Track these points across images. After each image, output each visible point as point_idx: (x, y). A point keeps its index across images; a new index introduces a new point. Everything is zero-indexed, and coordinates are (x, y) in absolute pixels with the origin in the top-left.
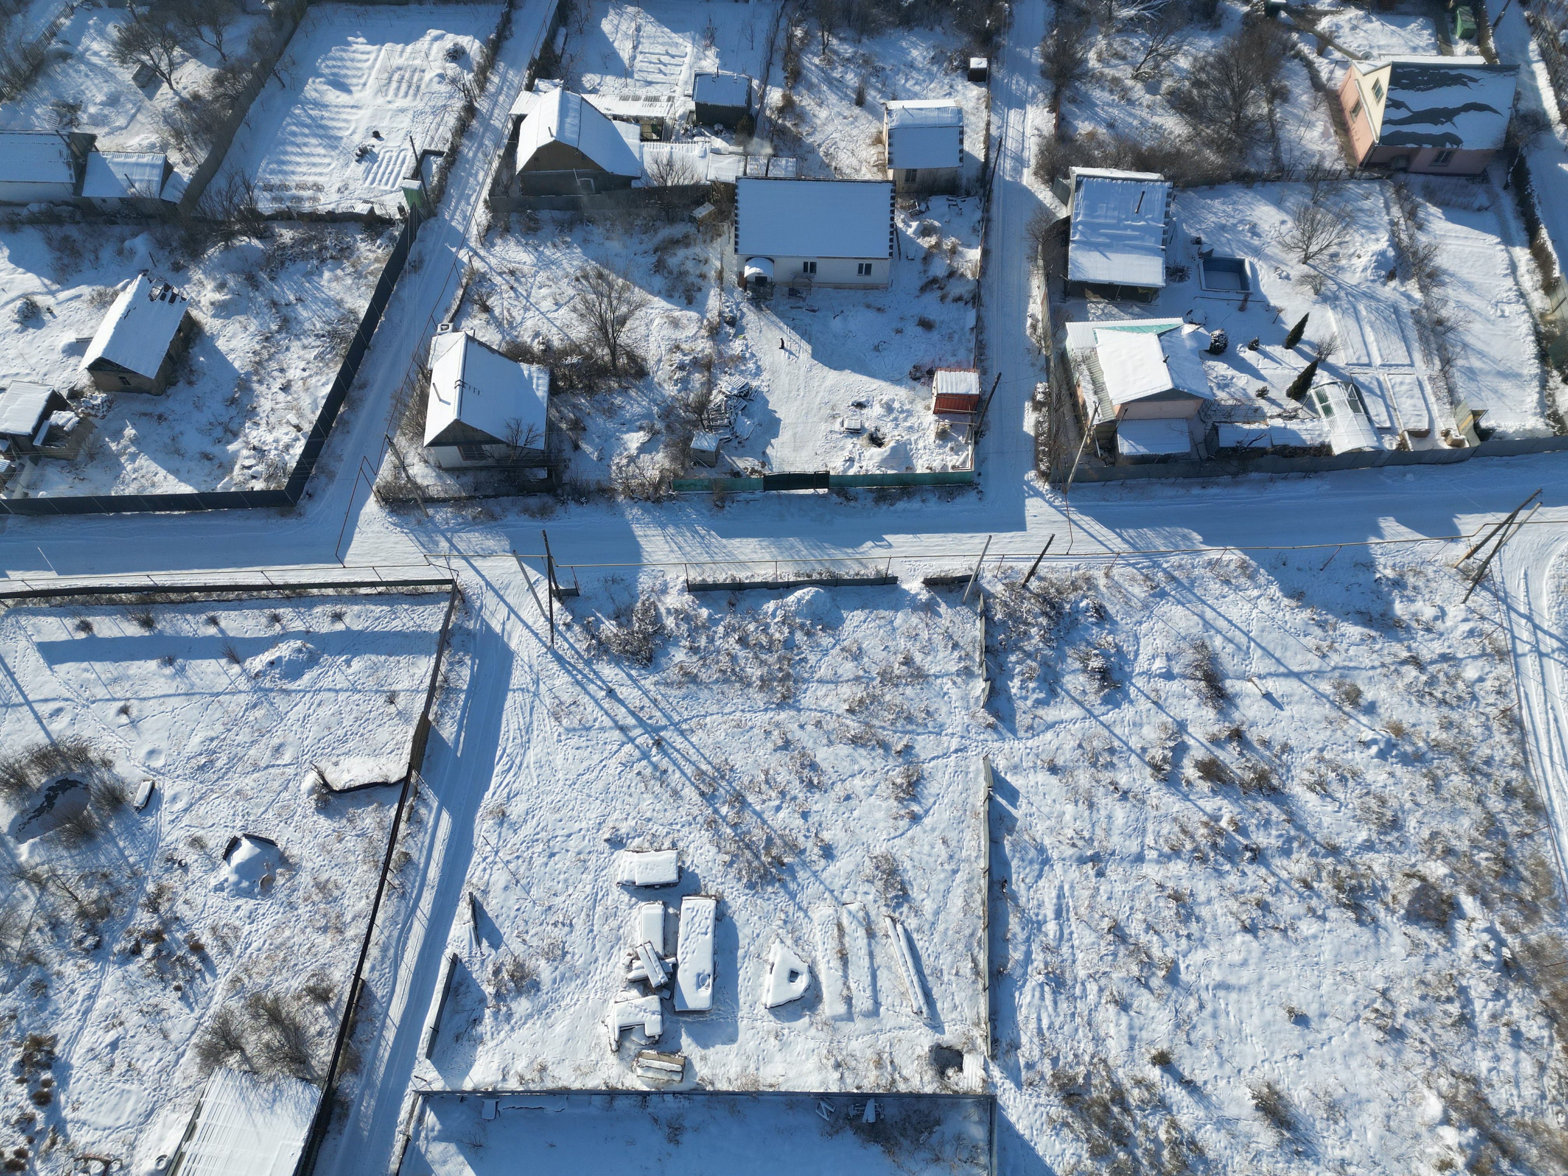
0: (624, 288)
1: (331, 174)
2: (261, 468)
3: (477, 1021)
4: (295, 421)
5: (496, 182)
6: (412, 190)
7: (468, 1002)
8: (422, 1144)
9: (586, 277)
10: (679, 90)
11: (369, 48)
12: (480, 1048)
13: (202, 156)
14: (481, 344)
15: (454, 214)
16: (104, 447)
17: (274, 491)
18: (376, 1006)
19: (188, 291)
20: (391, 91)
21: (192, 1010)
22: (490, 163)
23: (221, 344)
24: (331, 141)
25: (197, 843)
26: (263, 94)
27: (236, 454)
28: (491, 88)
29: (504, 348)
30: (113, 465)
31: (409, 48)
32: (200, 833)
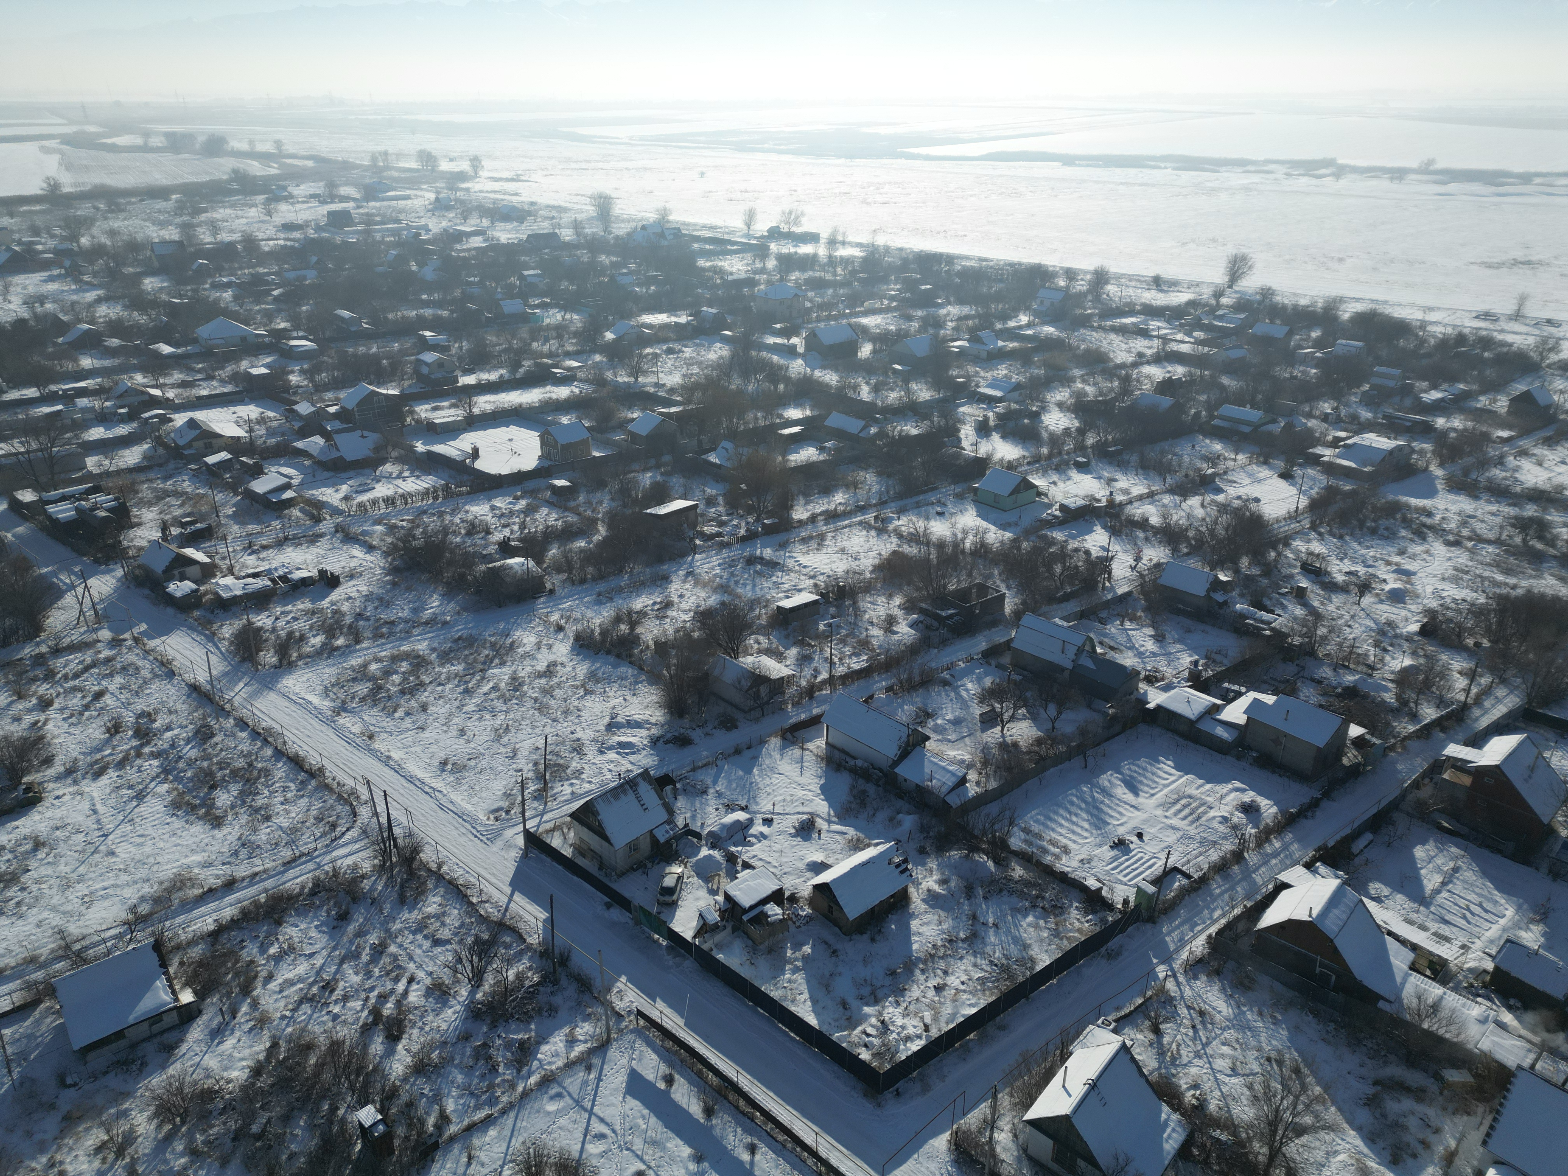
0: (1317, 1099)
1: (1083, 845)
2: (876, 1041)
4: (928, 1020)
5: (1229, 926)
6: (1145, 892)
9: (1280, 1063)
10: (1478, 944)
11: (1173, 771)
13: (993, 784)
14: (1133, 1059)
15: (1173, 931)
16: (783, 949)
17: (873, 1069)
19: (918, 872)
20: (1173, 810)
22: (1233, 908)
23: (914, 924)
24: (1099, 821)
26: (1067, 764)
27: (867, 1017)
28: (1268, 849)
29: (1154, 1077)
30: (778, 966)
31: (1208, 786)
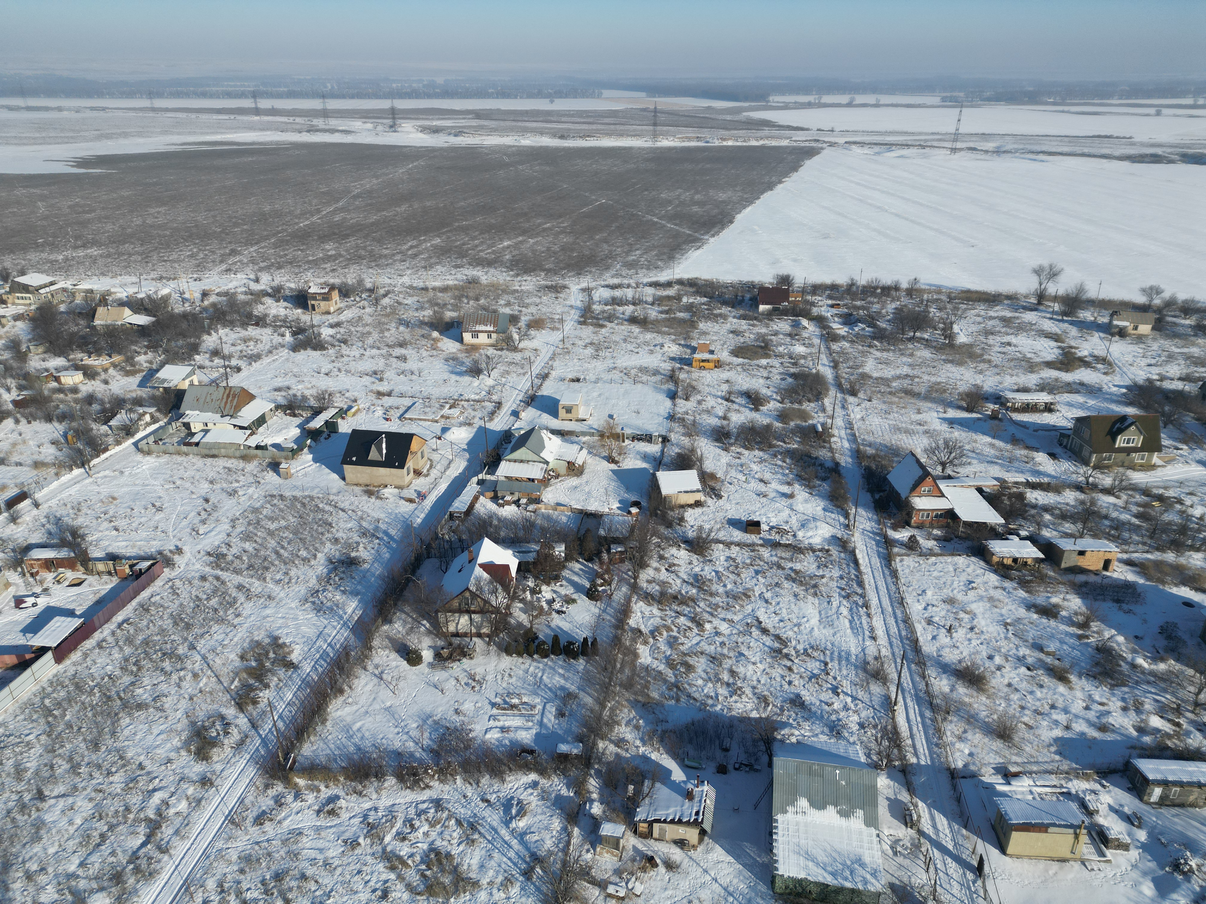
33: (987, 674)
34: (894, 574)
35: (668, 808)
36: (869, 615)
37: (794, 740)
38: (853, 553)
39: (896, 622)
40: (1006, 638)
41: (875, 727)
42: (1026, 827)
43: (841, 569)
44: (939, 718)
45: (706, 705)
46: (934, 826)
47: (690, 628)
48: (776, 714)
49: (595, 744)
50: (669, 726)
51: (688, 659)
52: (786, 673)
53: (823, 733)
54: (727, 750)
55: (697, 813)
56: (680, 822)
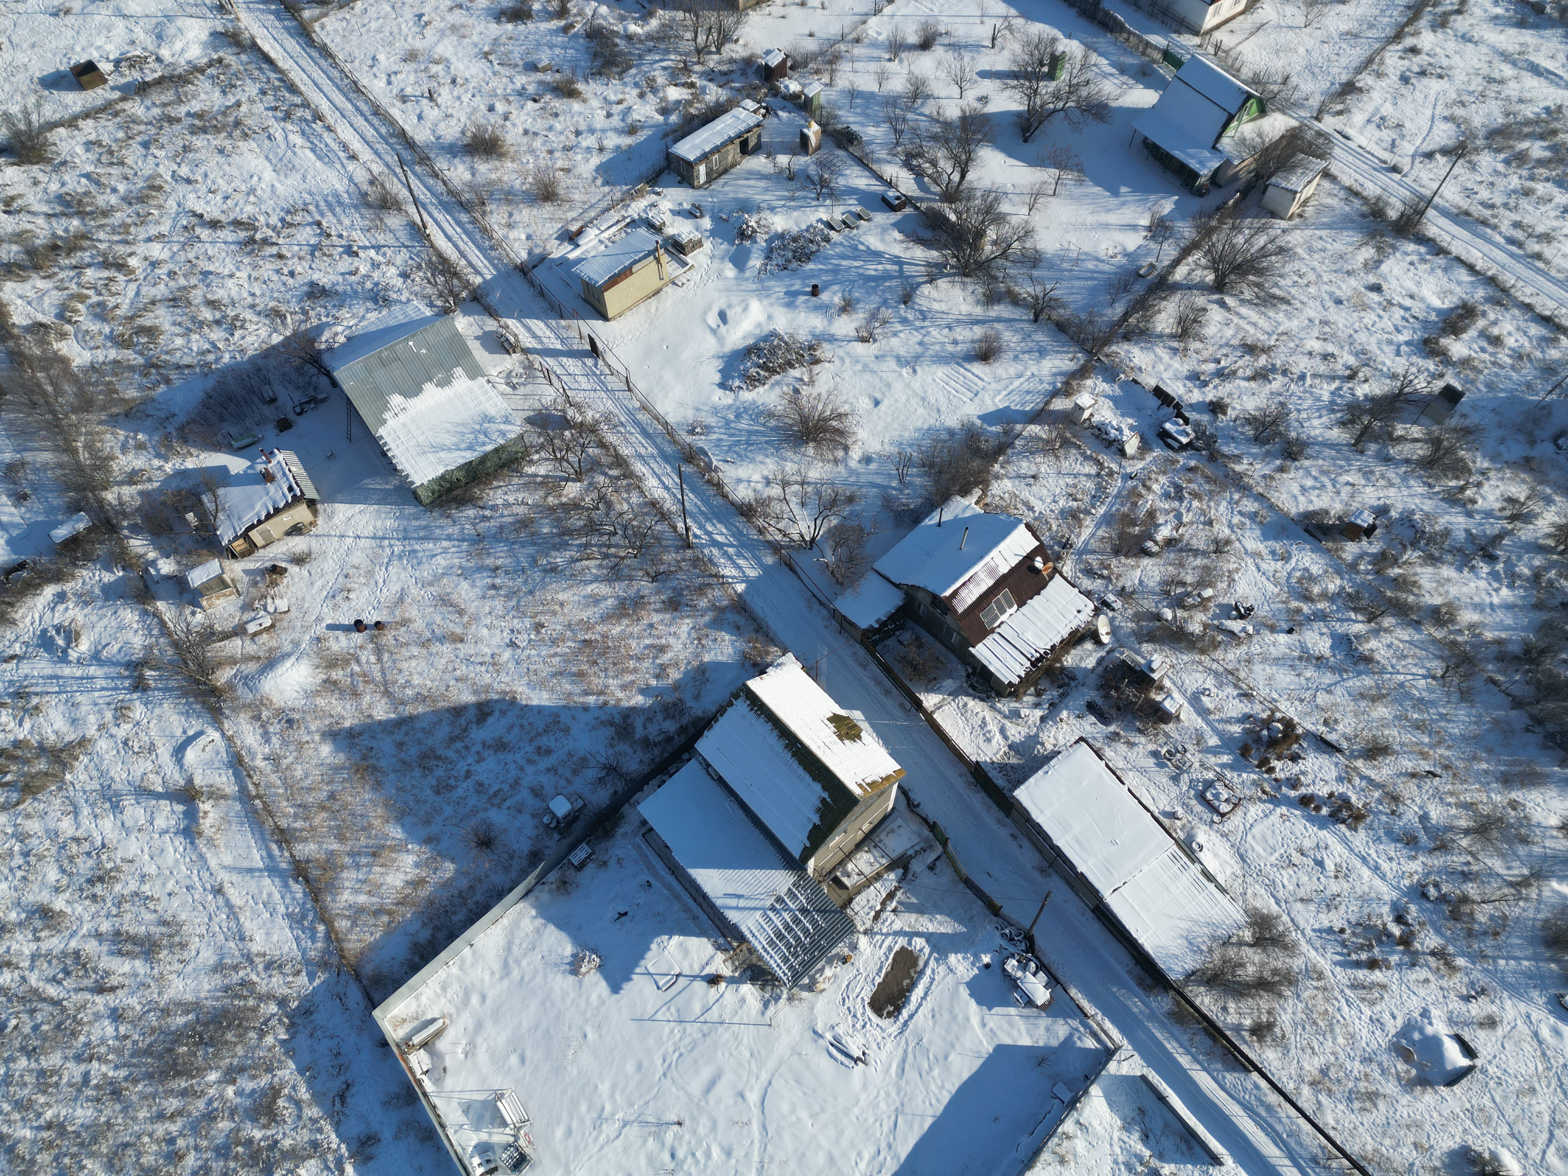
3: (1145, 1138)
7: (1168, 1143)
8: (1075, 1023)
12: (1119, 1123)
18: (1219, 1066)
21: (1314, 930)
25: (1490, 1023)
32: (1500, 1031)
33: (498, 132)
34: (325, 52)
35: (252, 506)
36: (329, 129)
37: (341, 339)
38: (254, 47)
39: (366, 120)
40: (495, 73)
41: (419, 267)
42: (614, 281)
43: (254, 80)
44: (478, 215)
45: (208, 364)
46: (535, 336)
47: (111, 279)
48: (302, 322)
49: (101, 502)
50: (182, 418)
51: (140, 321)
52: (279, 264)
53: (368, 310)
54: (273, 400)
55: (291, 489)
56: (277, 511)
